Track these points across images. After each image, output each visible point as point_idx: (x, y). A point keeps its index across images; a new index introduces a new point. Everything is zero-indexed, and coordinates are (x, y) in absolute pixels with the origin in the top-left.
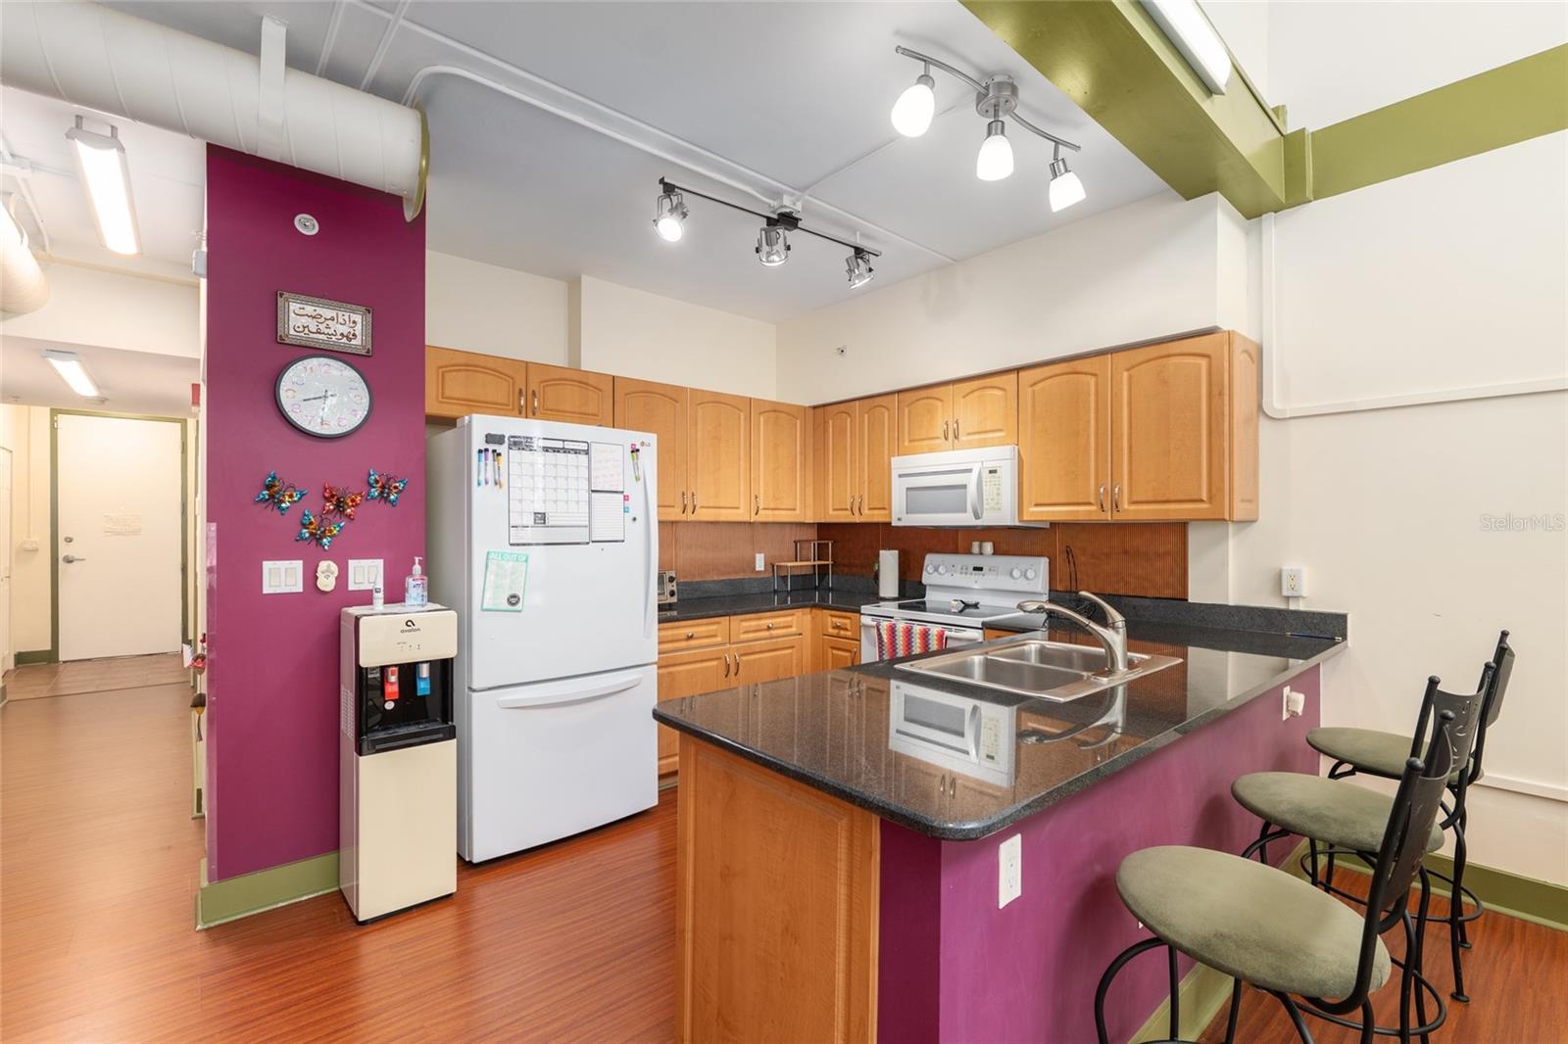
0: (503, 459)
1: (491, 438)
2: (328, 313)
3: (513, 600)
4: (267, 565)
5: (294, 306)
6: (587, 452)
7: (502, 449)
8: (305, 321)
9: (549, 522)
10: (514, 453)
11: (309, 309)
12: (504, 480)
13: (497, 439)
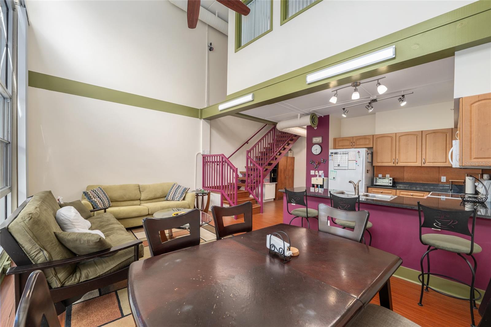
0: (333, 156)
1: (331, 153)
2: (317, 139)
3: (334, 178)
4: (311, 171)
5: (314, 139)
6: (348, 154)
7: (333, 155)
8: (315, 140)
9: (340, 166)
10: (335, 155)
11: (315, 139)
12: (333, 159)
13: (333, 153)
